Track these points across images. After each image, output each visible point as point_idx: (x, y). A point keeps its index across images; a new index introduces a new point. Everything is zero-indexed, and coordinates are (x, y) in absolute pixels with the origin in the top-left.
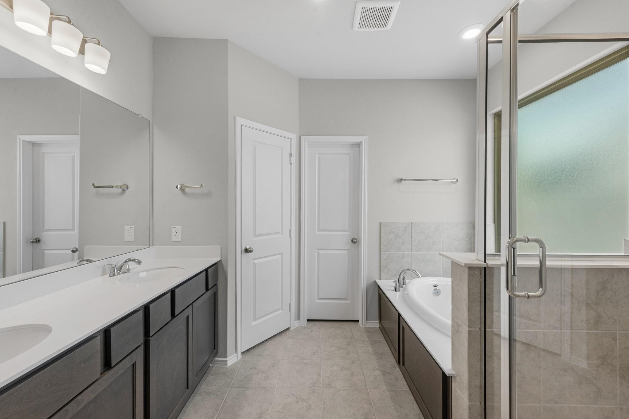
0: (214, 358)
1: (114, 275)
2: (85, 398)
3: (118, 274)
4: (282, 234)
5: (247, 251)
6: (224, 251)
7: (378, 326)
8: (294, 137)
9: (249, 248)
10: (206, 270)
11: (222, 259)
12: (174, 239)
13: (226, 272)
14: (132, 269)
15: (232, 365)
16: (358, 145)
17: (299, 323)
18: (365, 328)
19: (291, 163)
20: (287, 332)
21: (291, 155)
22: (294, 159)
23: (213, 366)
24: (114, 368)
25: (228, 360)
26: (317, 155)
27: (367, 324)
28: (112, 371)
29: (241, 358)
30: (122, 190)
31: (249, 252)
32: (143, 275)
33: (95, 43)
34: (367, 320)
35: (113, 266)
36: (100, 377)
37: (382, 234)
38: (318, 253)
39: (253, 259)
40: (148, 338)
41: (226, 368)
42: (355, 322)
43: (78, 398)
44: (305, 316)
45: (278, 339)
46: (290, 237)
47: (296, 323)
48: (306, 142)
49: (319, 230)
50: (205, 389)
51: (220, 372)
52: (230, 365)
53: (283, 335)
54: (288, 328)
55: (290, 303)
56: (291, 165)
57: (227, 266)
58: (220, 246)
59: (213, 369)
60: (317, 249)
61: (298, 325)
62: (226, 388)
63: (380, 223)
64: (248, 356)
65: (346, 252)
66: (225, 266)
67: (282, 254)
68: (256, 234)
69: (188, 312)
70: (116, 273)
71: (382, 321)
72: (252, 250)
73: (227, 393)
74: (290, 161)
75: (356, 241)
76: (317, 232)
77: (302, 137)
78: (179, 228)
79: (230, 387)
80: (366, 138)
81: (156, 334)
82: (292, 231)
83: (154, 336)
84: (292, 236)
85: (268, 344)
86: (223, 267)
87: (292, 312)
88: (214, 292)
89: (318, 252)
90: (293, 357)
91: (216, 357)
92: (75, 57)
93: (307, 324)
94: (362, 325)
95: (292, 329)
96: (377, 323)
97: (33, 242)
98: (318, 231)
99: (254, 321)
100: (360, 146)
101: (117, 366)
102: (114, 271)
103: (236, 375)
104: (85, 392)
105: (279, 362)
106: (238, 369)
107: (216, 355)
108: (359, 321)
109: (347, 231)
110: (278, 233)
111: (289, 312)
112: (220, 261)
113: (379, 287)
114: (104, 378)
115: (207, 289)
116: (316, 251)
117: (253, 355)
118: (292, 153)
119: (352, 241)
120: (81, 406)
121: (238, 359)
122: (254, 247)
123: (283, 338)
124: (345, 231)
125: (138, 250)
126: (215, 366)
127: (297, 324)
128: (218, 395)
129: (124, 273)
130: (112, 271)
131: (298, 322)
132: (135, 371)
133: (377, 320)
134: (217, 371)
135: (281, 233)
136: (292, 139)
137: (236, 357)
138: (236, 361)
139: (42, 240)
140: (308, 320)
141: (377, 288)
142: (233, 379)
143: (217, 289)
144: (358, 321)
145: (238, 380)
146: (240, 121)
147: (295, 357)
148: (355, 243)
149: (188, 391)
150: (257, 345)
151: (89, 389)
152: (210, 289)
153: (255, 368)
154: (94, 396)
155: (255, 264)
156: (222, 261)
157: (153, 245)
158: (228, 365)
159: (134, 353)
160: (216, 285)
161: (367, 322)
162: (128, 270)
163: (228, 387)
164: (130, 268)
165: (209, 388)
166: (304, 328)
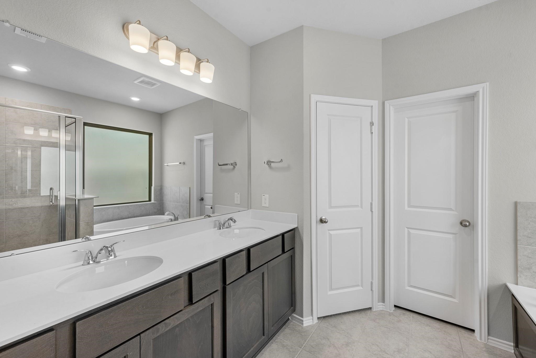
0: (292, 313)
1: (220, 229)
2: (172, 322)
3: (223, 228)
4: (362, 207)
5: (322, 221)
6: (300, 220)
7: (513, 351)
8: (375, 103)
9: (324, 219)
10: (283, 235)
11: (299, 226)
12: (264, 205)
13: (302, 238)
14: (232, 226)
15: (307, 327)
16: (472, 97)
17: (384, 307)
18: (486, 345)
19: (372, 133)
20: (369, 312)
21: (372, 124)
22: (376, 128)
23: (292, 321)
24: (195, 305)
25: (304, 320)
26: (406, 119)
27: (489, 340)
28: (193, 307)
29: (317, 323)
30: (233, 166)
31: (324, 222)
32: (237, 231)
33: (206, 62)
34: (489, 334)
35: (220, 222)
36: (183, 309)
37: (519, 219)
38: (409, 233)
39: (329, 230)
40: (225, 286)
41: (302, 328)
42: (468, 331)
43: (166, 321)
44: (391, 300)
45: (357, 316)
46: (372, 211)
47: (380, 305)
48: (391, 107)
49: (410, 206)
50: (281, 340)
51: (296, 329)
52: (306, 325)
53: (363, 314)
54: (370, 308)
55: (371, 282)
56: (372, 135)
57: (303, 233)
58: (297, 214)
59: (291, 323)
60: (407, 228)
61: (383, 308)
62: (298, 348)
63: (516, 204)
64: (324, 324)
65: (451, 236)
66: (301, 233)
67: (361, 228)
68: (332, 206)
69: (264, 269)
70: (221, 227)
71: (520, 346)
72: (327, 221)
73: (298, 354)
74: (371, 130)
75: (468, 224)
76: (406, 208)
77: (386, 102)
78: (267, 196)
79: (302, 348)
80: (487, 85)
81: (232, 284)
82: (373, 205)
83: (229, 285)
84: (374, 210)
85: (346, 318)
86: (300, 234)
87: (374, 292)
88: (291, 255)
89: (408, 231)
90: (371, 344)
91: (294, 314)
92: (192, 75)
93: (394, 310)
94: (481, 339)
95: (374, 310)
96: (511, 346)
97: (200, 200)
98: (408, 207)
99: (330, 291)
100: (475, 99)
101: (197, 303)
102: (220, 226)
103: (309, 338)
104: (172, 318)
105: (354, 343)
106: (312, 333)
107: (294, 311)
108: (476, 331)
109: (453, 210)
110: (357, 206)
111: (371, 292)
112: (297, 227)
113: (513, 295)
114: (187, 310)
115: (283, 252)
116: (406, 229)
117: (328, 324)
118: (373, 122)
119: (461, 223)
120: (169, 328)
121: (314, 323)
122: (328, 219)
123: (363, 317)
124: (451, 209)
125: (239, 211)
126: (294, 321)
127: (382, 306)
128: (291, 351)
129: (227, 228)
130: (219, 226)
131: (383, 305)
132: (213, 310)
133: (510, 342)
134: (294, 327)
135: (360, 206)
136: (374, 107)
137: (312, 320)
138: (312, 324)
139: (204, 199)
140: (395, 306)
141: (510, 296)
142: (306, 341)
143: (294, 253)
144: (473, 331)
145: (310, 345)
146: (314, 98)
147: (373, 344)
148: (466, 226)
149: (263, 338)
150: (334, 315)
151: (175, 316)
152: (286, 252)
153: (328, 339)
154: (178, 323)
155: (330, 235)
156: (299, 228)
157: (251, 208)
158: (304, 325)
159: (212, 295)
160: (293, 249)
161: (490, 337)
162: (230, 226)
163: (300, 348)
164: (231, 225)
165: (285, 341)
166: (390, 314)
